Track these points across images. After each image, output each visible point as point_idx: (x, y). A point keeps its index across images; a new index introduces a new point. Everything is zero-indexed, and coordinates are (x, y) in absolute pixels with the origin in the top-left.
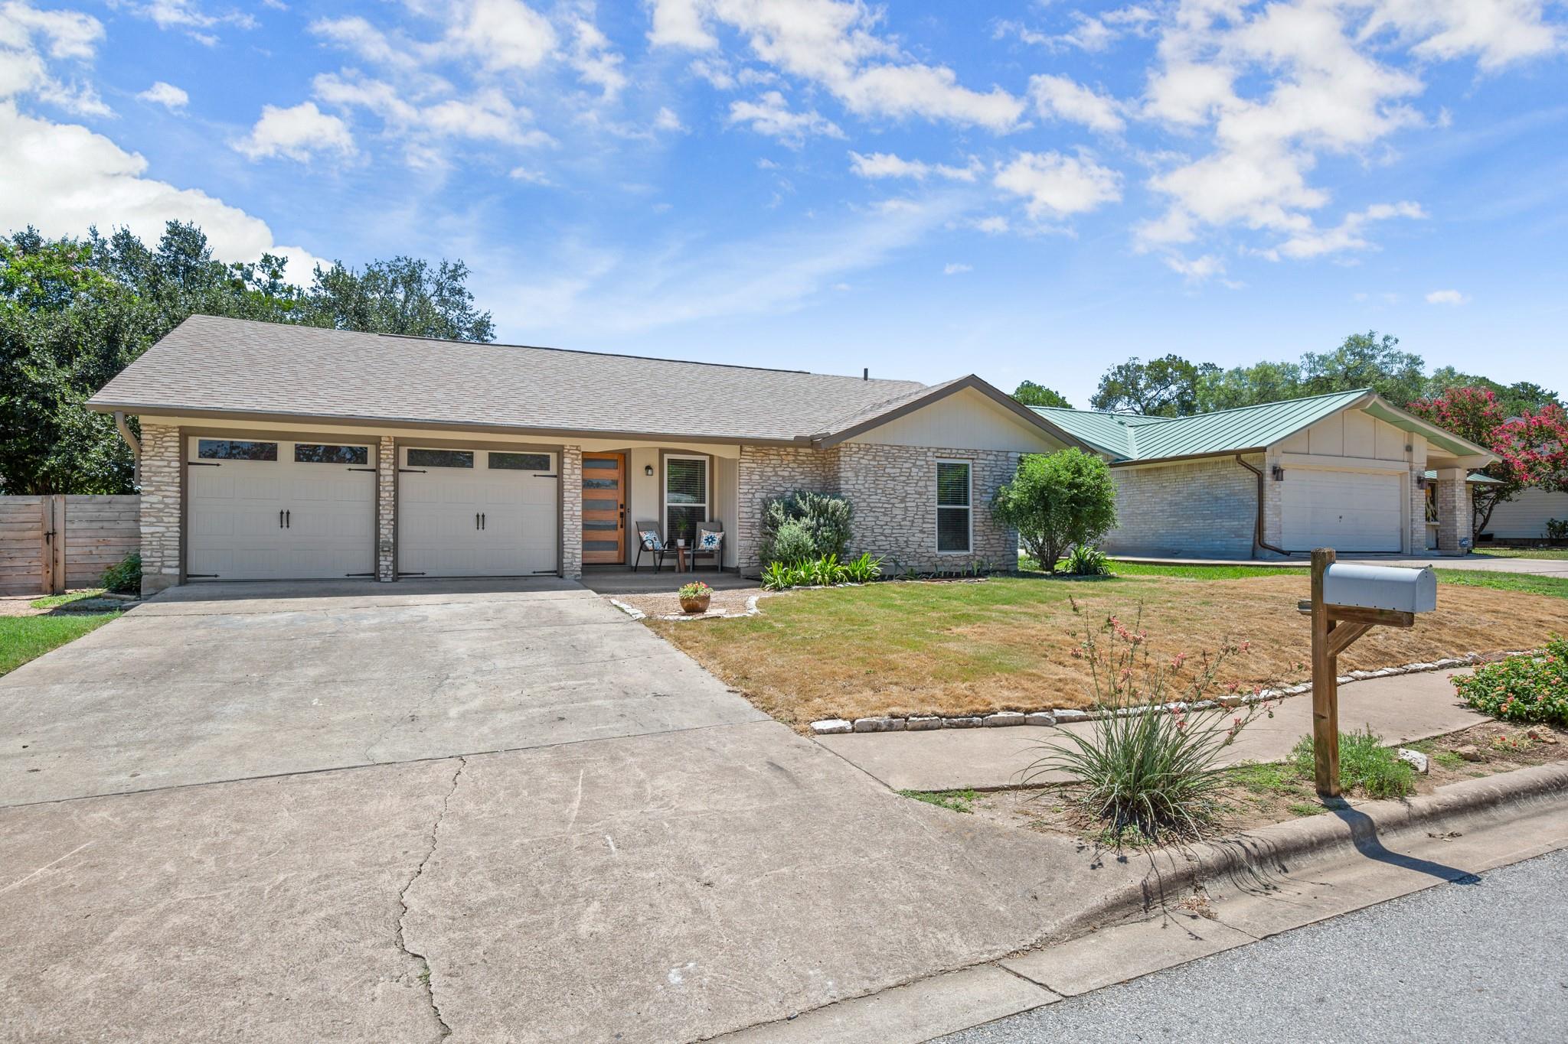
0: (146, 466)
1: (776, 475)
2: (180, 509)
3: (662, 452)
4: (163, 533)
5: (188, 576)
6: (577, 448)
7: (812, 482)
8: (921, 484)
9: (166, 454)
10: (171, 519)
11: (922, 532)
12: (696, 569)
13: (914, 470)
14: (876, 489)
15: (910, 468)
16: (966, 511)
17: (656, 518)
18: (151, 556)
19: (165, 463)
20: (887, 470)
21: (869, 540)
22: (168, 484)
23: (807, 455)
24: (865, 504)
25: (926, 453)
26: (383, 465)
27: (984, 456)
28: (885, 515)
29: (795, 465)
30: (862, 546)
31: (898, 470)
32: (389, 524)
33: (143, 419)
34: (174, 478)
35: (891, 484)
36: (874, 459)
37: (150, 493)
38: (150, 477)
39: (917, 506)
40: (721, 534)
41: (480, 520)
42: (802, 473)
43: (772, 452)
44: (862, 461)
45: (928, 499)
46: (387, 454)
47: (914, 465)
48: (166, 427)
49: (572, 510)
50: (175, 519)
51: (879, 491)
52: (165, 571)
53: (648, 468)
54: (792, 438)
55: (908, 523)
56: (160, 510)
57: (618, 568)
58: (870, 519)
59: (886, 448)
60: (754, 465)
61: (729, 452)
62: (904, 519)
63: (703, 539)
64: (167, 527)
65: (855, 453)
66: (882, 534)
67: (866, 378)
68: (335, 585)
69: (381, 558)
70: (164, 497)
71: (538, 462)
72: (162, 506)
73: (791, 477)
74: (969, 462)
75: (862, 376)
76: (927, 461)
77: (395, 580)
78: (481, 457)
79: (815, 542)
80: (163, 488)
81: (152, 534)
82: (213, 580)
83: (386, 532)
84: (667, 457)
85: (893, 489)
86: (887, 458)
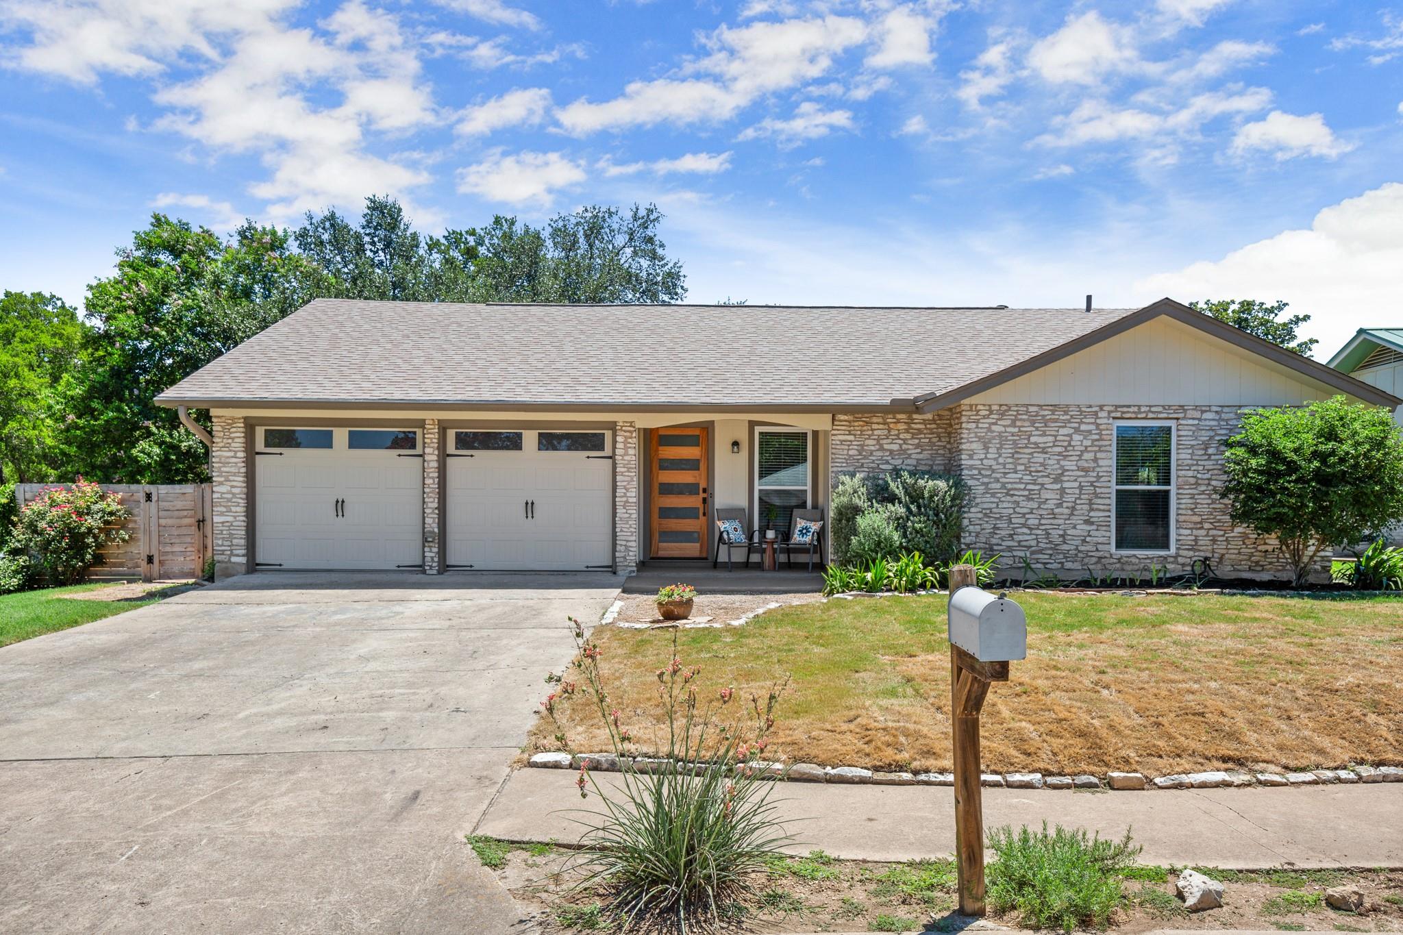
0: (217, 457)
1: (882, 449)
2: (247, 499)
3: (752, 424)
4: (232, 522)
5: (258, 565)
6: (632, 424)
7: (932, 458)
8: (1087, 456)
9: (233, 445)
10: (238, 509)
11: (1087, 522)
12: (790, 566)
13: (1076, 437)
14: (1016, 464)
15: (1070, 435)
16: (1167, 493)
17: (744, 503)
18: (222, 545)
19: (232, 454)
20: (1033, 439)
21: (1003, 533)
22: (234, 474)
23: (924, 422)
24: (998, 486)
25: (1096, 413)
26: (427, 450)
27: (1198, 414)
28: (1029, 499)
29: (908, 436)
30: (994, 541)
31: (1051, 439)
32: (433, 513)
33: (213, 412)
34: (240, 468)
35: (1039, 458)
36: (1013, 424)
37: (221, 483)
38: (220, 467)
39: (1081, 487)
40: (820, 524)
41: (530, 507)
42: (917, 446)
43: (875, 420)
44: (994, 428)
45: (1098, 477)
46: (432, 437)
47: (1077, 430)
48: (233, 419)
49: (625, 495)
50: (240, 510)
51: (1019, 468)
52: (234, 559)
53: (736, 444)
54: (887, 401)
55: (1067, 511)
56: (229, 500)
57: (701, 563)
58: (1005, 505)
59: (1031, 409)
60: (852, 438)
61: (821, 422)
62: (1059, 505)
63: (797, 532)
64: (235, 517)
65: (984, 417)
66: (1024, 525)
67: (1089, 308)
68: (385, 577)
69: (426, 549)
70: (232, 487)
71: (588, 441)
72: (230, 496)
73: (902, 451)
74: (1172, 424)
75: (1084, 306)
76: (1098, 425)
77: (440, 573)
78: (530, 438)
79: (905, 536)
80: (231, 478)
81: (223, 523)
82: (278, 569)
83: (432, 523)
84: (758, 430)
85: (1042, 465)
86: (1033, 423)
